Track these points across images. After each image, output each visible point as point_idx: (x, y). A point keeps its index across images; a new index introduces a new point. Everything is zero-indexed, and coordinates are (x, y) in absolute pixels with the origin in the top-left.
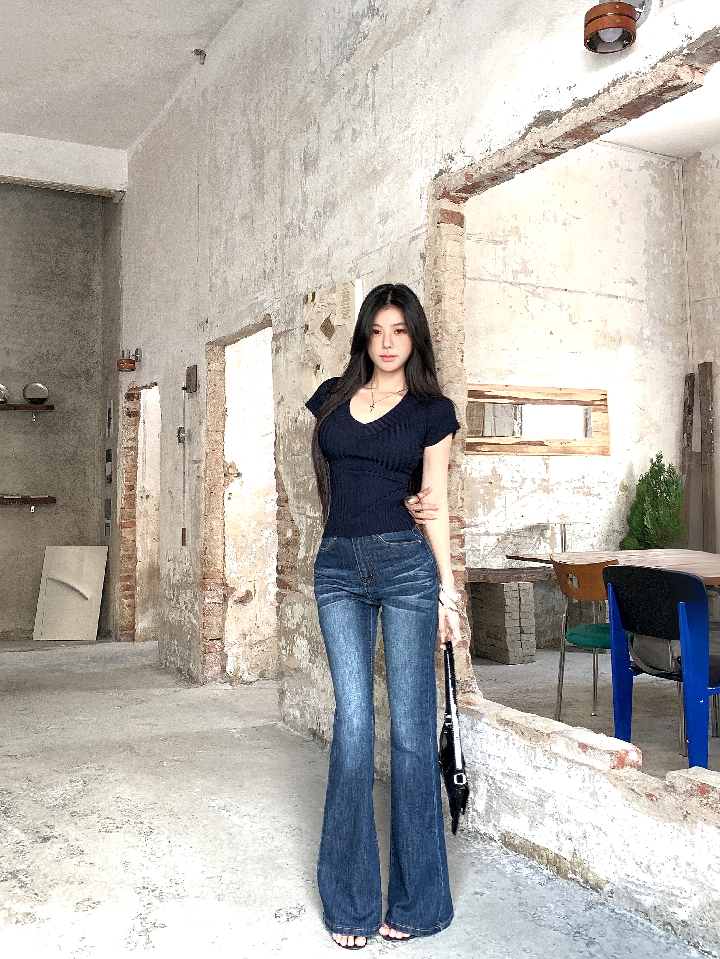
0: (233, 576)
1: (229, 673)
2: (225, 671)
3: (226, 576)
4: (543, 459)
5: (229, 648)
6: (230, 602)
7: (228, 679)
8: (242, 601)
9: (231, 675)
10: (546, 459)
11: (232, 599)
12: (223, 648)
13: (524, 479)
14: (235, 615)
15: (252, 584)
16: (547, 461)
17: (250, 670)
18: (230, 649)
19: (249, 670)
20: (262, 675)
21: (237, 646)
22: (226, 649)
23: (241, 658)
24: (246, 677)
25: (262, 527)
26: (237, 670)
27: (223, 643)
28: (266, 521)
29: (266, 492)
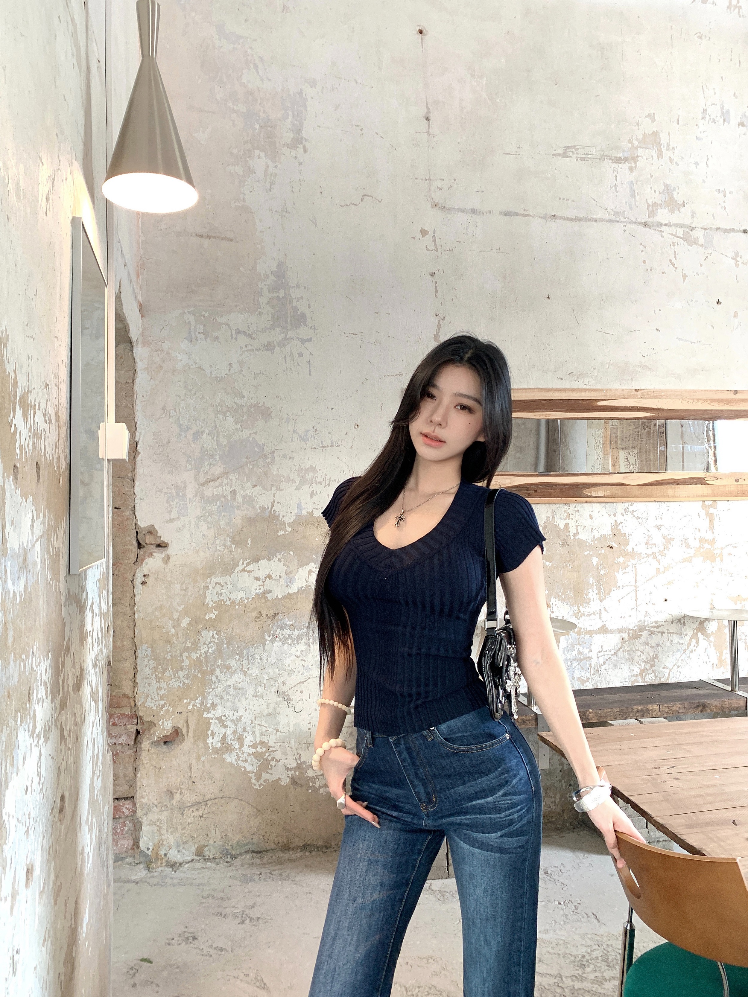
0: (150, 704)
1: (146, 850)
2: (138, 847)
3: (139, 704)
4: (704, 507)
5: (144, 811)
6: (145, 744)
7: (142, 859)
8: (166, 742)
9: (149, 853)
10: (710, 506)
11: (148, 739)
12: (135, 812)
13: (668, 541)
14: (154, 763)
15: (184, 715)
16: (712, 510)
17: (180, 846)
18: (146, 814)
19: (178, 845)
20: (200, 852)
21: (159, 809)
22: (139, 813)
23: (165, 827)
24: (174, 855)
25: (200, 627)
26: (159, 845)
27: (134, 805)
28: (207, 618)
29: (208, 572)
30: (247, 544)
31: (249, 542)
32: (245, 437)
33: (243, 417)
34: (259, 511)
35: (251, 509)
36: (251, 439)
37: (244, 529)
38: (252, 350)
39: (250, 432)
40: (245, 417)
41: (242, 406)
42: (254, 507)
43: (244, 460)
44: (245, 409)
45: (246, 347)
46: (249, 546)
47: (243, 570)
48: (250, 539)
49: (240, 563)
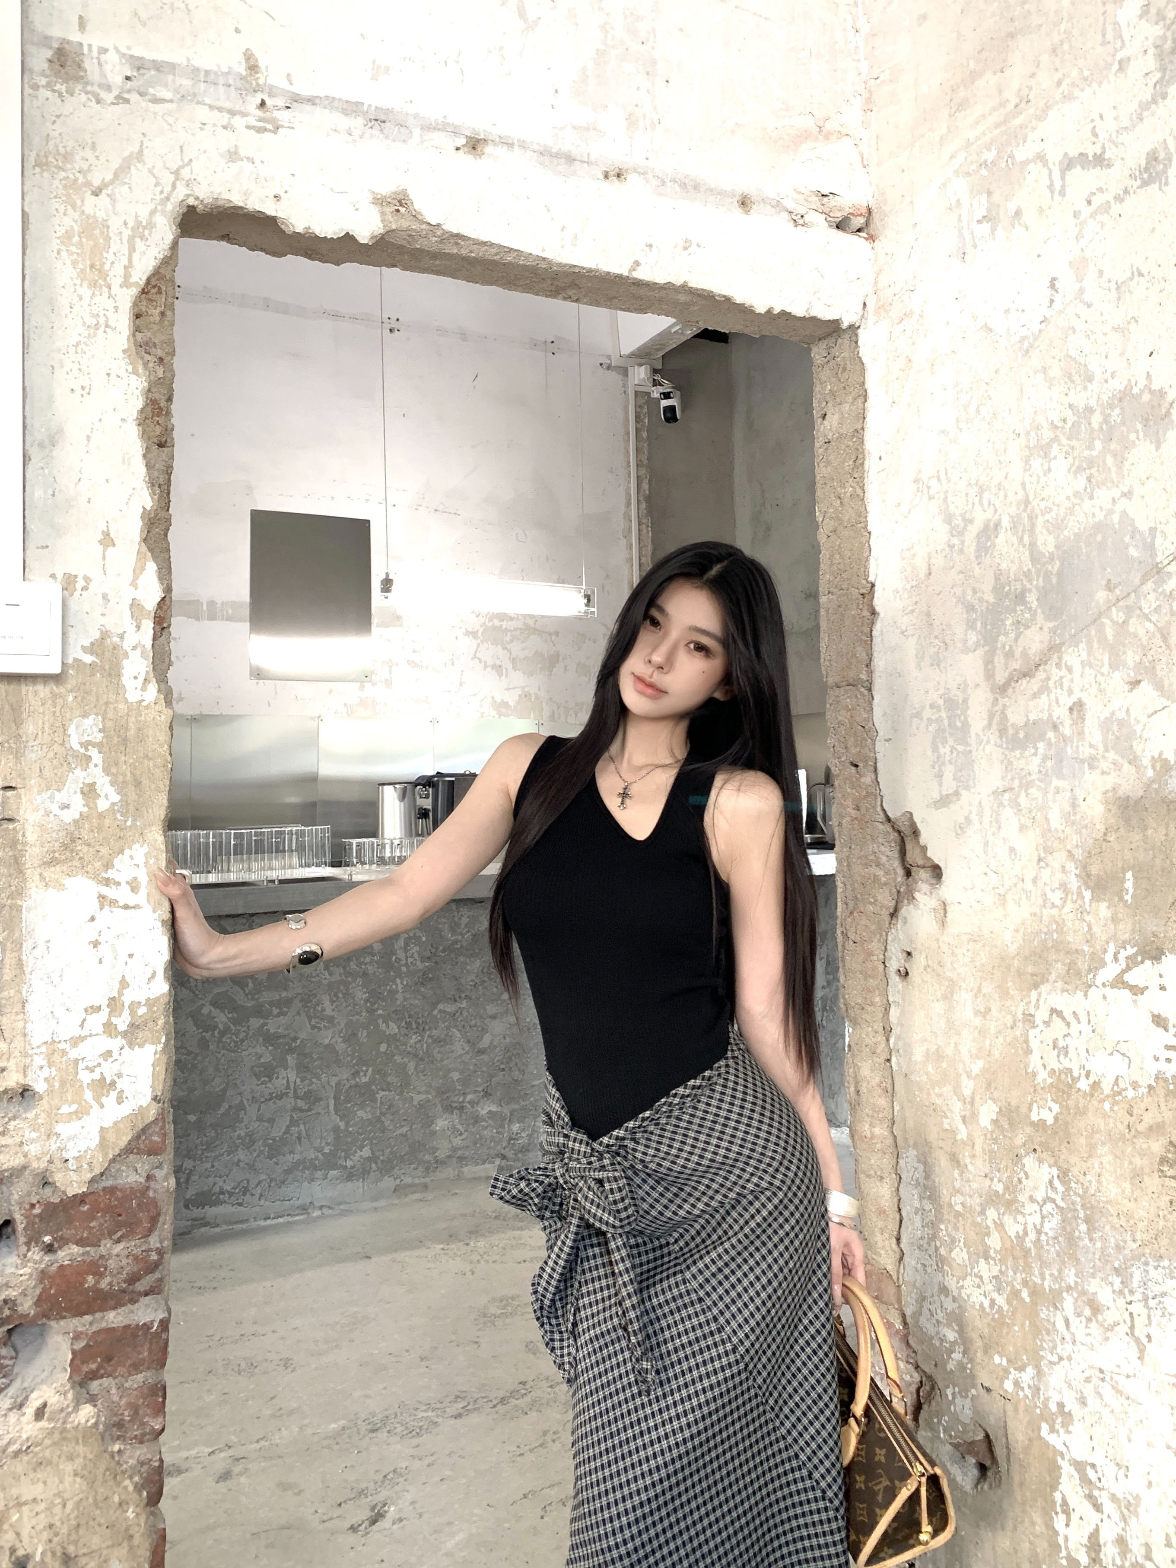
28: (1034, 1117)
29: (1030, 969)
30: (1122, 891)
31: (1129, 885)
32: (1100, 516)
33: (1091, 447)
34: (1150, 773)
35: (1126, 767)
36: (1116, 518)
37: (1112, 837)
38: (1106, 208)
39: (1116, 492)
40: (1098, 445)
41: (1090, 410)
42: (1134, 761)
43: (1102, 596)
44: (1096, 419)
45: (1089, 202)
46: (1128, 897)
47: (1119, 982)
48: (1129, 875)
49: (1109, 957)
